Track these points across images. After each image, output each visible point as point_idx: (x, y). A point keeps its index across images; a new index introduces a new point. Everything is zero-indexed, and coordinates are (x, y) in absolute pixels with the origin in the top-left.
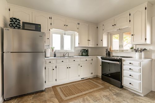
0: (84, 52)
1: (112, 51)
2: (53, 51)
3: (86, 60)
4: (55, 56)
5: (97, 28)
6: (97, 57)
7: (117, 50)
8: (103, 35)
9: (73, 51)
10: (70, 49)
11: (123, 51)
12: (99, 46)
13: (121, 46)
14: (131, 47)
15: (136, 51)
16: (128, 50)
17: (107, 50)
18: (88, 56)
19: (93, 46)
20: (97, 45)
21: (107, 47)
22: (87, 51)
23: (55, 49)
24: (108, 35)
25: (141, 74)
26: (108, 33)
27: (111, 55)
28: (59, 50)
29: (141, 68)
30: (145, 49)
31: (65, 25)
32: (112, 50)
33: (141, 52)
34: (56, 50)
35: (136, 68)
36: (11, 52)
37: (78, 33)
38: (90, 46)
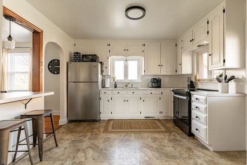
0: (154, 83)
1: (199, 80)
2: (114, 81)
3: (151, 93)
4: (116, 87)
5: (176, 45)
9: (140, 81)
10: (136, 79)
11: (212, 80)
12: (179, 73)
13: (210, 73)
19: (169, 74)
20: (176, 71)
21: (192, 74)
23: (116, 79)
24: (192, 54)
25: (207, 115)
26: (193, 51)
28: (121, 80)
31: (125, 50)
32: (198, 78)
34: (118, 81)
35: (202, 106)
36: (73, 82)
37: (143, 58)
38: (163, 73)
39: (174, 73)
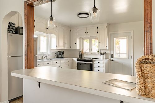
0: (60, 54)
1: (84, 53)
3: (65, 62)
5: (71, 31)
6: (72, 59)
7: (88, 53)
8: (77, 38)
9: (49, 54)
11: (92, 53)
12: (73, 48)
13: (91, 49)
14: (97, 51)
15: (101, 54)
16: (95, 53)
17: (80, 52)
18: (64, 58)
20: (71, 47)
21: (80, 50)
22: (63, 53)
24: (80, 39)
25: (104, 69)
27: (83, 57)
29: (104, 65)
30: (106, 53)
31: (46, 28)
33: (104, 55)
35: (102, 65)
36: (12, 56)
37: (56, 36)
38: (65, 48)
39: (70, 48)
